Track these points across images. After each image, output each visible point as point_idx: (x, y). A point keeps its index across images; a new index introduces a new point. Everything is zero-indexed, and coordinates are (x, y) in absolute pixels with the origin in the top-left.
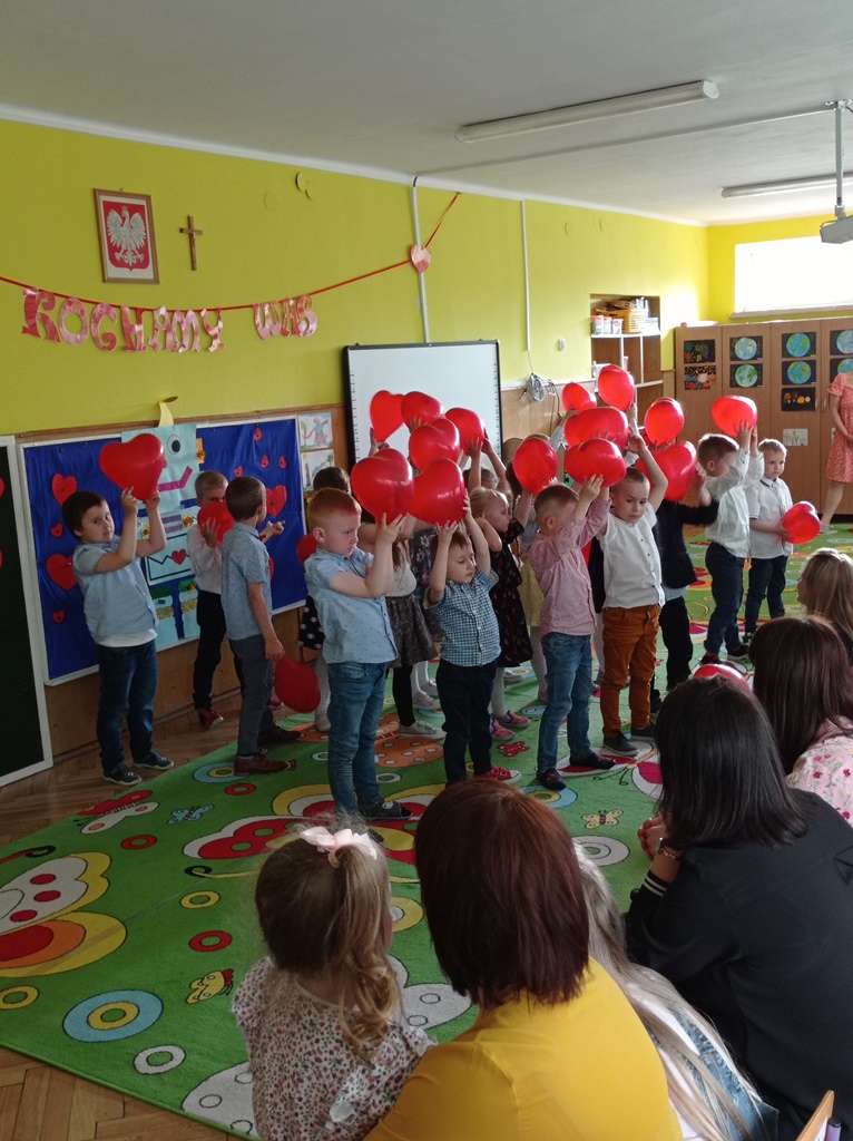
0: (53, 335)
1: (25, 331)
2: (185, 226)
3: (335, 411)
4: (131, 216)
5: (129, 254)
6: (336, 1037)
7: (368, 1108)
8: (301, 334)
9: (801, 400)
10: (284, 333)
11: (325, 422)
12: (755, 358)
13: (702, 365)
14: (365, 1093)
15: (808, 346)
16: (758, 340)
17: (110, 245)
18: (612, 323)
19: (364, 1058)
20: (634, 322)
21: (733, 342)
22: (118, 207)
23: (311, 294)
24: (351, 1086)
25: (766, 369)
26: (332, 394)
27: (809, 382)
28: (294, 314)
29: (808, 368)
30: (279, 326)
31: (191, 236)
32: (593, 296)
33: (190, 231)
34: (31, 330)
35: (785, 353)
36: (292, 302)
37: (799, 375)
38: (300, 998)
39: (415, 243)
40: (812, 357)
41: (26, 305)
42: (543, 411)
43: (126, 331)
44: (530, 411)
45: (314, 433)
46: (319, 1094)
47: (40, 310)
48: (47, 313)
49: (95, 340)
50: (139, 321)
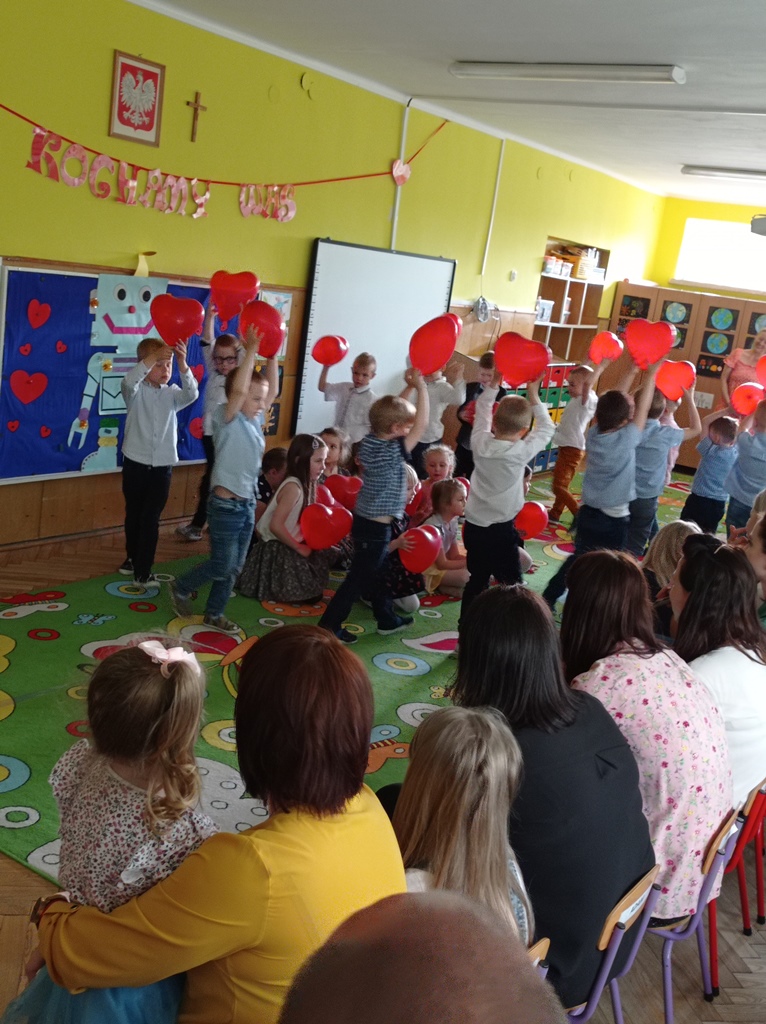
0: (54, 174)
1: (29, 165)
2: (192, 99)
3: (297, 293)
4: (145, 80)
5: (137, 115)
6: (135, 814)
7: (153, 874)
8: (279, 219)
9: (714, 368)
10: (264, 214)
11: (286, 302)
12: (682, 322)
13: (634, 319)
14: (153, 862)
15: (730, 322)
16: (688, 307)
17: (120, 103)
18: (563, 266)
19: (156, 834)
20: (582, 268)
21: (666, 304)
23: (295, 185)
24: (142, 856)
25: (689, 334)
26: (297, 279)
27: (724, 353)
28: (276, 200)
29: (725, 341)
30: (260, 208)
31: (196, 110)
32: (550, 238)
33: (195, 105)
34: (34, 166)
35: (709, 323)
36: (276, 189)
37: (717, 345)
38: (109, 779)
39: (399, 157)
40: (732, 332)
41: (34, 143)
42: (484, 332)
43: (121, 185)
44: (473, 328)
46: (113, 859)
47: (46, 149)
48: (52, 154)
49: (91, 187)
50: (134, 178)
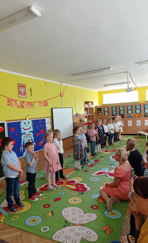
0: (12, 105)
2: (30, 89)
3: (51, 118)
4: (23, 87)
5: (22, 93)
8: (46, 106)
10: (44, 106)
12: (108, 111)
13: (99, 112)
16: (108, 108)
17: (20, 92)
18: (87, 105)
20: (90, 105)
21: (104, 108)
22: (21, 86)
23: (47, 100)
25: (109, 112)
26: (50, 116)
27: (116, 114)
28: (45, 103)
29: (116, 112)
31: (31, 91)
33: (31, 90)
34: (8, 104)
35: (112, 110)
36: (45, 101)
37: (114, 113)
39: (61, 93)
40: (116, 110)
41: (8, 101)
43: (22, 105)
44: (77, 118)
45: (48, 121)
49: (17, 106)
50: (24, 103)
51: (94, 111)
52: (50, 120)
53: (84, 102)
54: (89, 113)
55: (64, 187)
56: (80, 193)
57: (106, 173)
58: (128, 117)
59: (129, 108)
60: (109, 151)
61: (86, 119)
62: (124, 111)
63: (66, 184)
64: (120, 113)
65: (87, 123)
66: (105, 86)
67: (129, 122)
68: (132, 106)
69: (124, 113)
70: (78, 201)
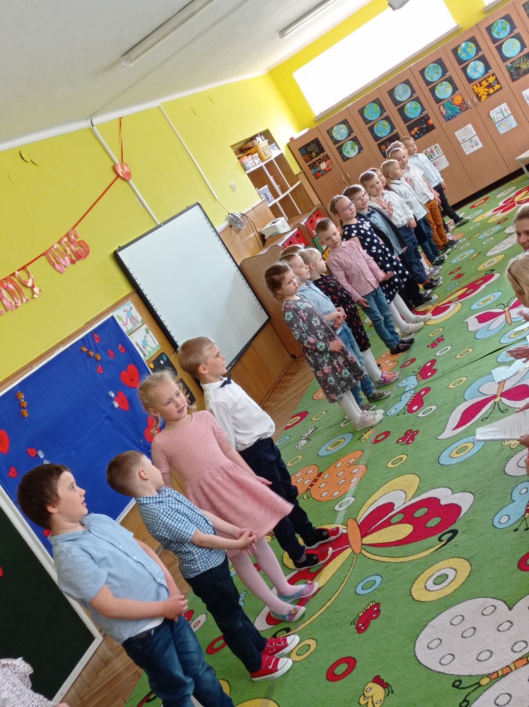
3: (132, 298)
10: (73, 262)
11: (132, 307)
12: (349, 135)
13: (318, 158)
15: (378, 109)
16: (345, 122)
18: (252, 159)
20: (263, 152)
21: (329, 132)
23: (73, 228)
25: (360, 138)
27: (391, 131)
29: (386, 123)
32: (232, 147)
35: (366, 121)
37: (383, 130)
39: (116, 164)
40: (385, 114)
44: (241, 238)
45: (128, 319)
51: (296, 170)
52: (137, 307)
53: (232, 152)
54: (277, 187)
55: (363, 552)
56: (440, 540)
57: (495, 397)
58: (448, 119)
59: (434, 74)
60: (450, 302)
61: (283, 218)
62: (417, 100)
63: (364, 535)
64: (406, 119)
65: (297, 235)
66: (283, 32)
67: (460, 134)
68: (439, 62)
69: (423, 109)
70: (451, 574)
